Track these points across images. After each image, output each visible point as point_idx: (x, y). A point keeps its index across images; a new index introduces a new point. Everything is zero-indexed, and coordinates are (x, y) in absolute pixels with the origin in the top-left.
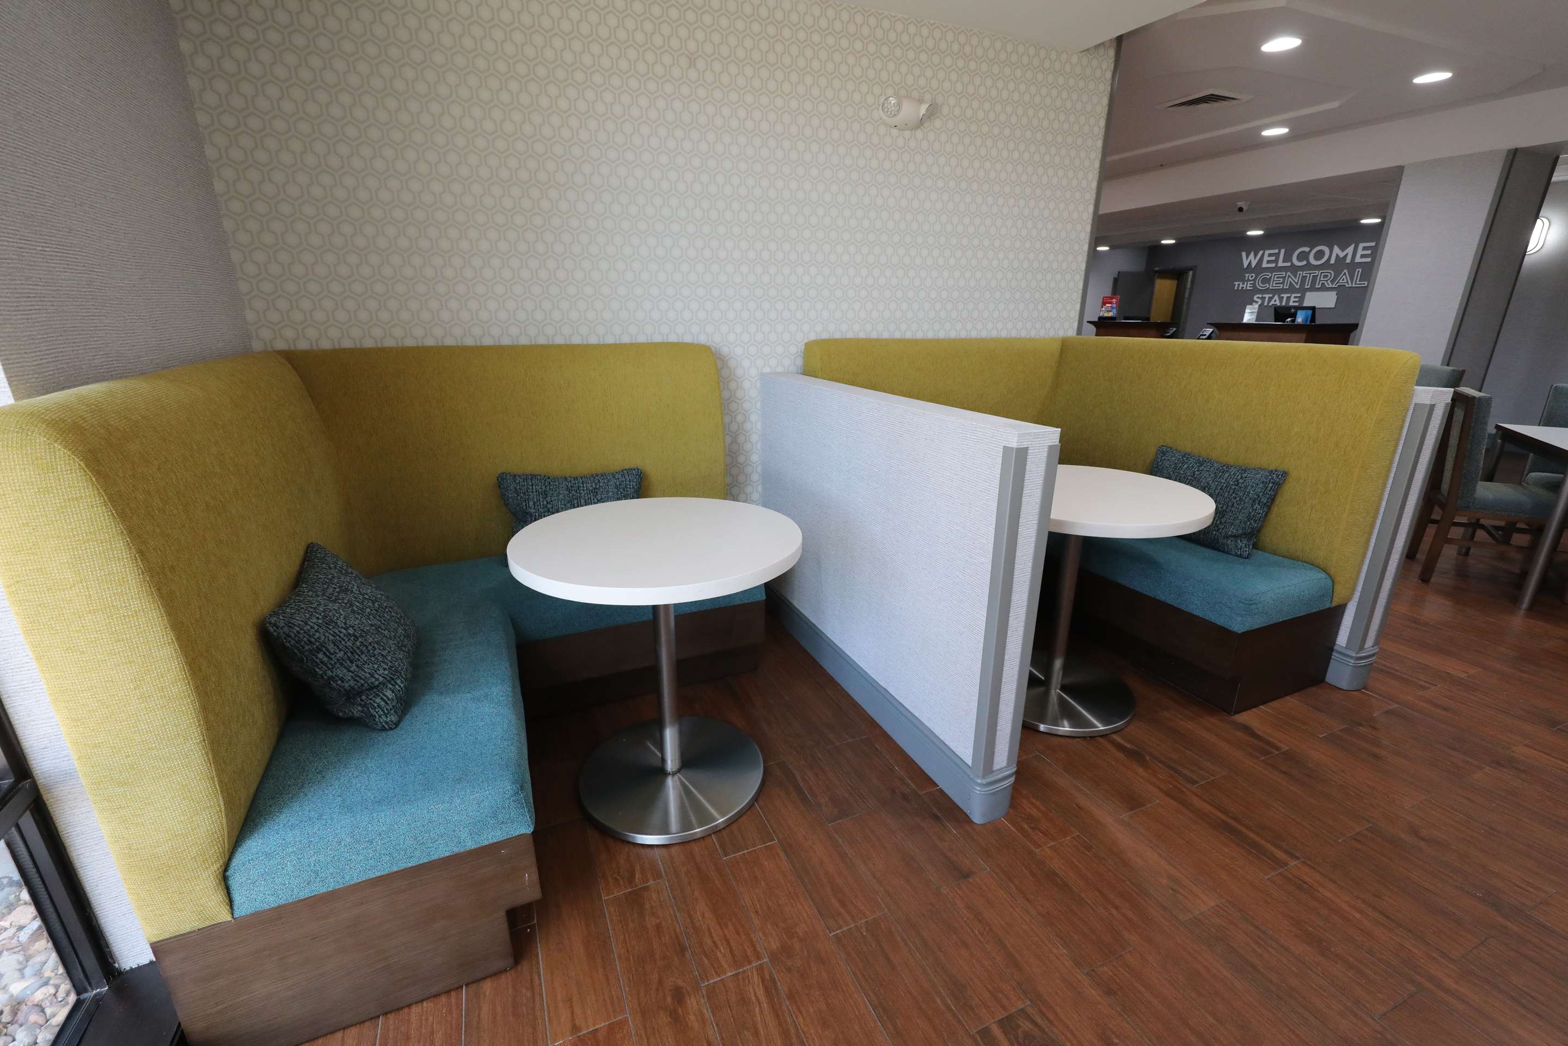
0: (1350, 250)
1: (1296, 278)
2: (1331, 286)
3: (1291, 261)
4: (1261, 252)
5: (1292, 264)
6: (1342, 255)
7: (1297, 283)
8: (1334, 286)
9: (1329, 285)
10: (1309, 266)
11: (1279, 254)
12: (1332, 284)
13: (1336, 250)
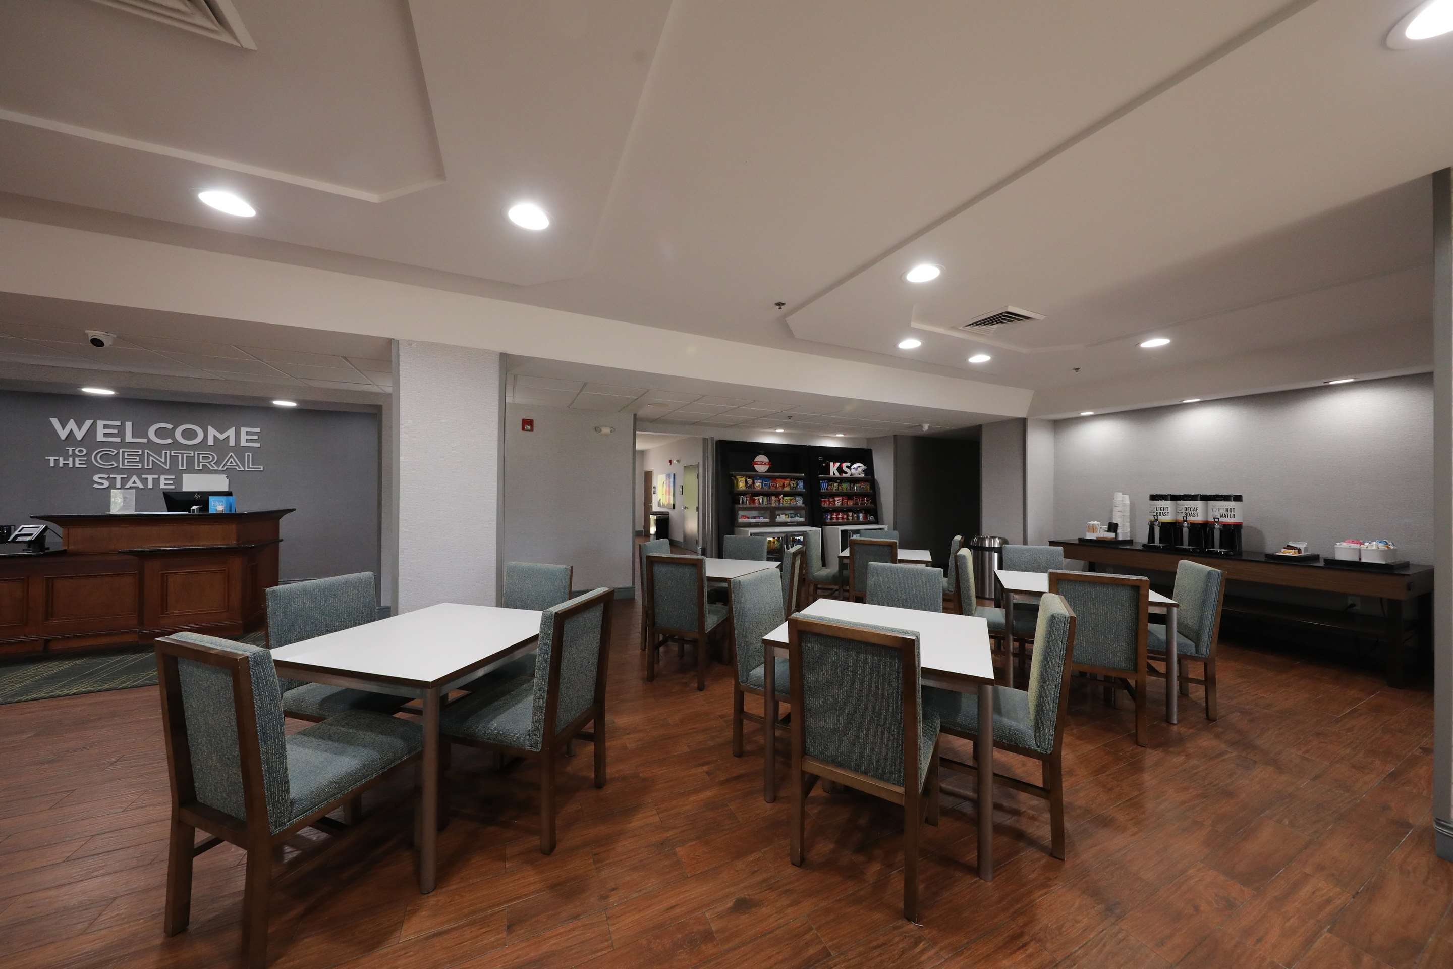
0: (231, 432)
1: (162, 458)
2: (216, 468)
3: (147, 436)
4: (88, 423)
5: (149, 440)
6: (222, 437)
7: (165, 463)
8: (220, 469)
9: (213, 467)
10: (176, 445)
11: (123, 425)
12: (219, 467)
13: (212, 432)
